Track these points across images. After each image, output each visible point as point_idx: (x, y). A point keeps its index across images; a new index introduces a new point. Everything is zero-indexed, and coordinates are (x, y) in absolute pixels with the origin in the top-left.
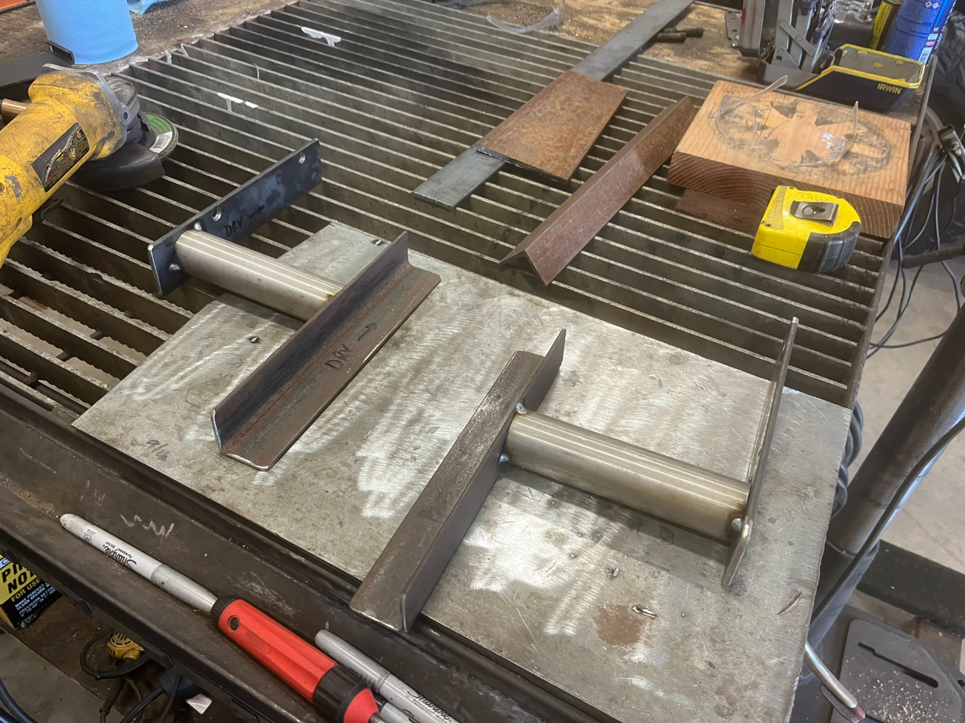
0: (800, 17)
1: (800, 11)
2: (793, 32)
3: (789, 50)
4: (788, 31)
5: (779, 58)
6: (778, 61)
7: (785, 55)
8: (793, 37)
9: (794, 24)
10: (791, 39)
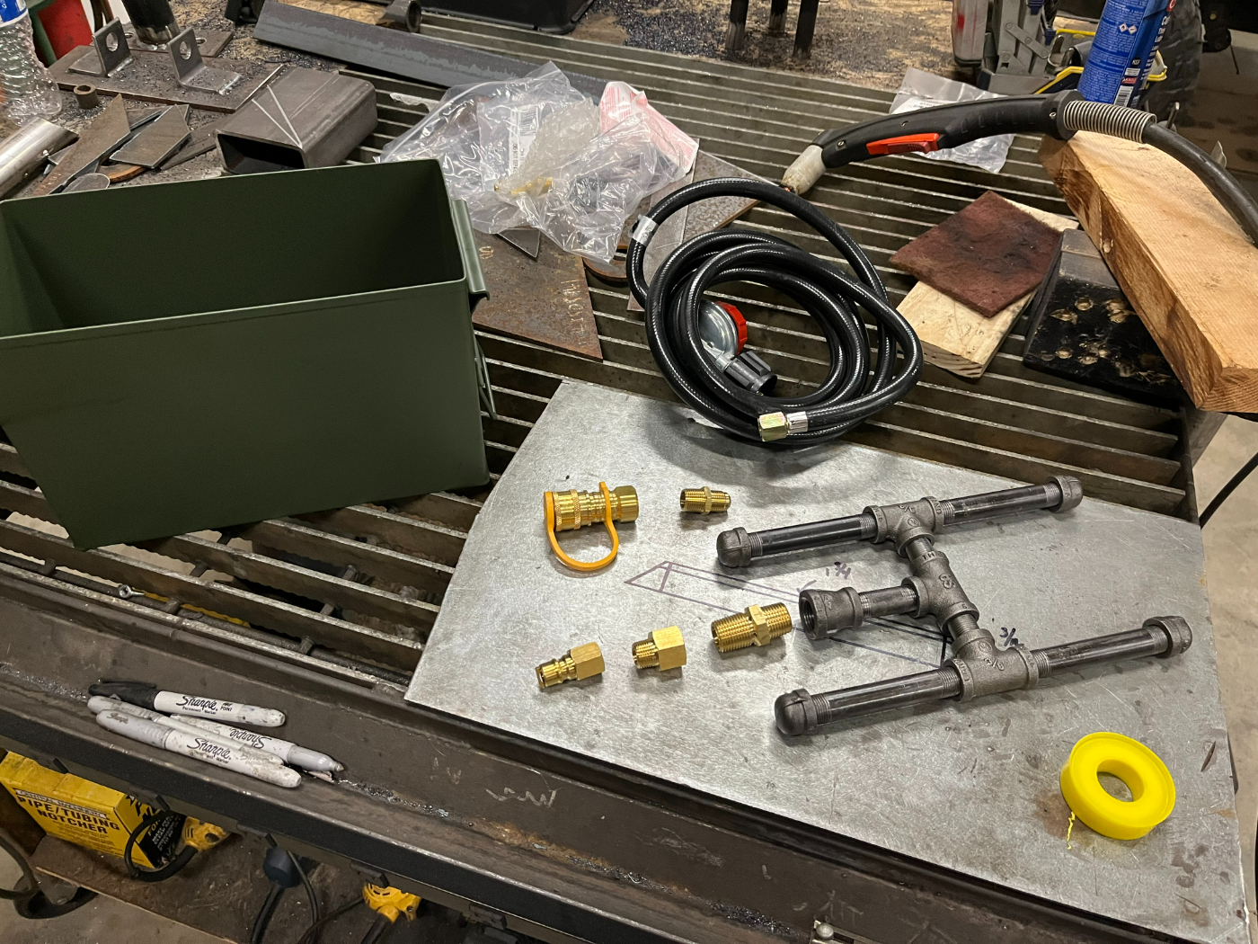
0: (1028, 17)
1: (1028, 10)
2: (1018, 33)
3: (1016, 55)
4: (1016, 35)
5: (1006, 65)
6: (1004, 68)
7: (1011, 61)
8: (1022, 40)
9: (1020, 24)
10: (1018, 42)
